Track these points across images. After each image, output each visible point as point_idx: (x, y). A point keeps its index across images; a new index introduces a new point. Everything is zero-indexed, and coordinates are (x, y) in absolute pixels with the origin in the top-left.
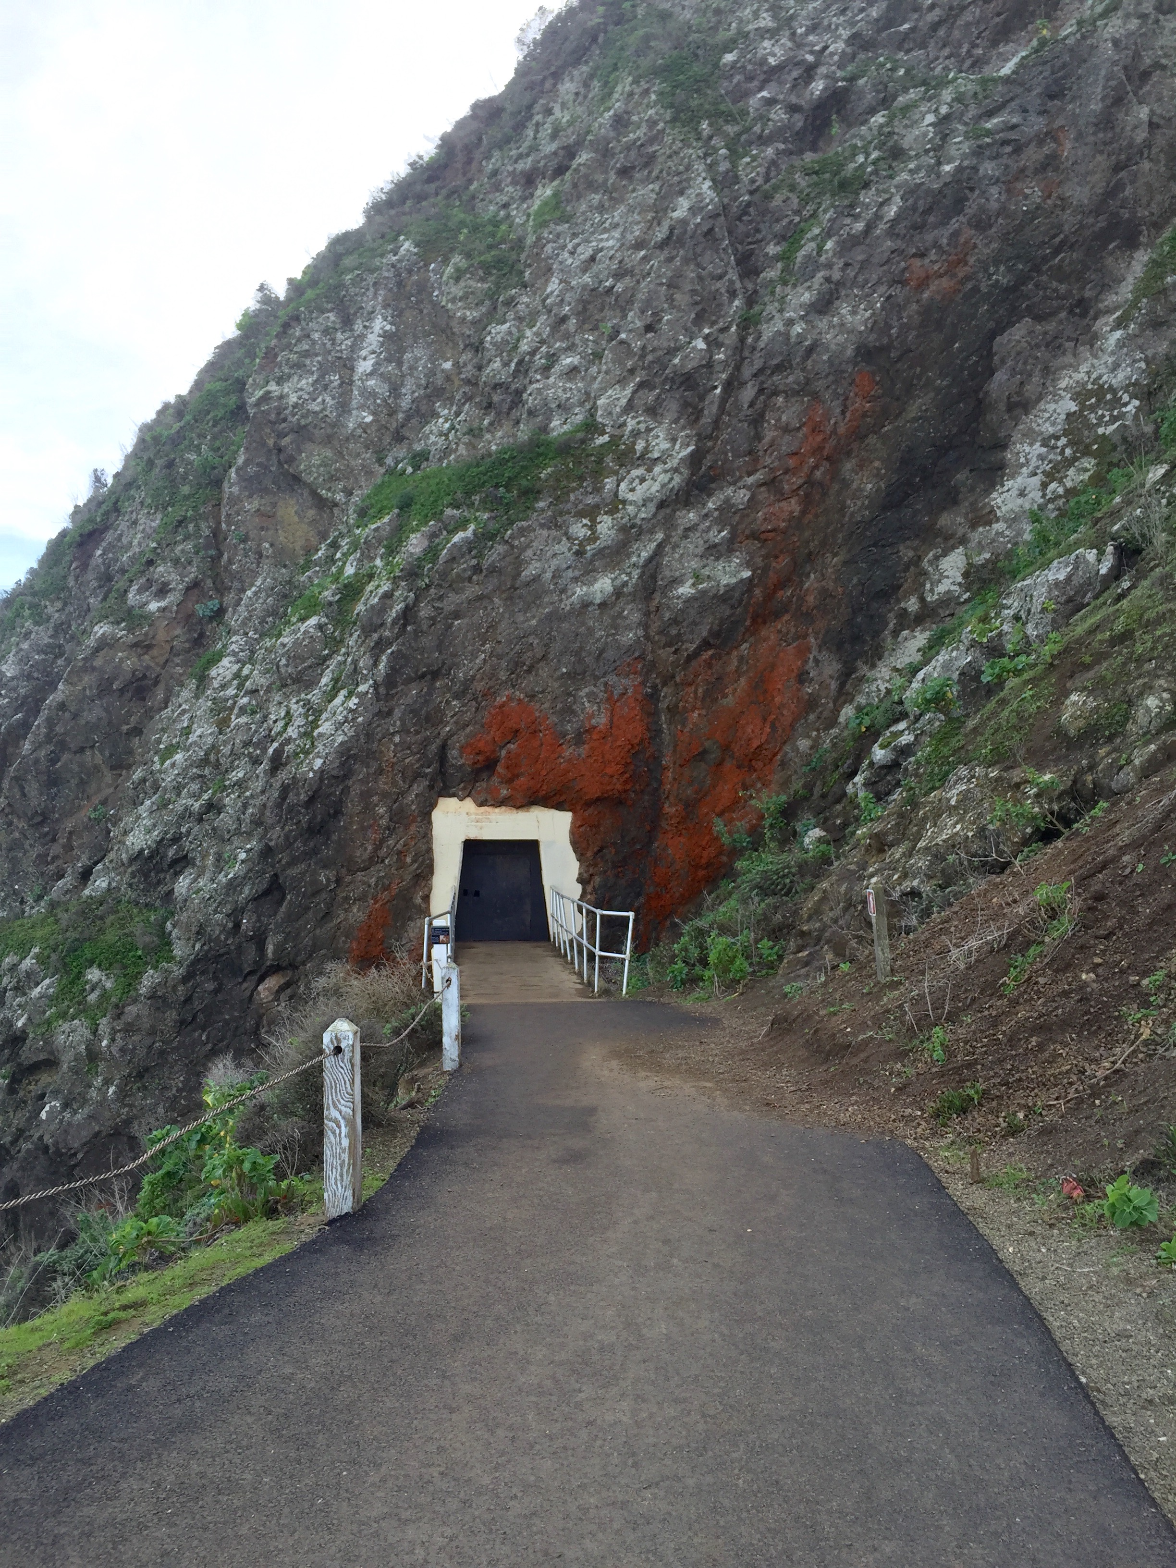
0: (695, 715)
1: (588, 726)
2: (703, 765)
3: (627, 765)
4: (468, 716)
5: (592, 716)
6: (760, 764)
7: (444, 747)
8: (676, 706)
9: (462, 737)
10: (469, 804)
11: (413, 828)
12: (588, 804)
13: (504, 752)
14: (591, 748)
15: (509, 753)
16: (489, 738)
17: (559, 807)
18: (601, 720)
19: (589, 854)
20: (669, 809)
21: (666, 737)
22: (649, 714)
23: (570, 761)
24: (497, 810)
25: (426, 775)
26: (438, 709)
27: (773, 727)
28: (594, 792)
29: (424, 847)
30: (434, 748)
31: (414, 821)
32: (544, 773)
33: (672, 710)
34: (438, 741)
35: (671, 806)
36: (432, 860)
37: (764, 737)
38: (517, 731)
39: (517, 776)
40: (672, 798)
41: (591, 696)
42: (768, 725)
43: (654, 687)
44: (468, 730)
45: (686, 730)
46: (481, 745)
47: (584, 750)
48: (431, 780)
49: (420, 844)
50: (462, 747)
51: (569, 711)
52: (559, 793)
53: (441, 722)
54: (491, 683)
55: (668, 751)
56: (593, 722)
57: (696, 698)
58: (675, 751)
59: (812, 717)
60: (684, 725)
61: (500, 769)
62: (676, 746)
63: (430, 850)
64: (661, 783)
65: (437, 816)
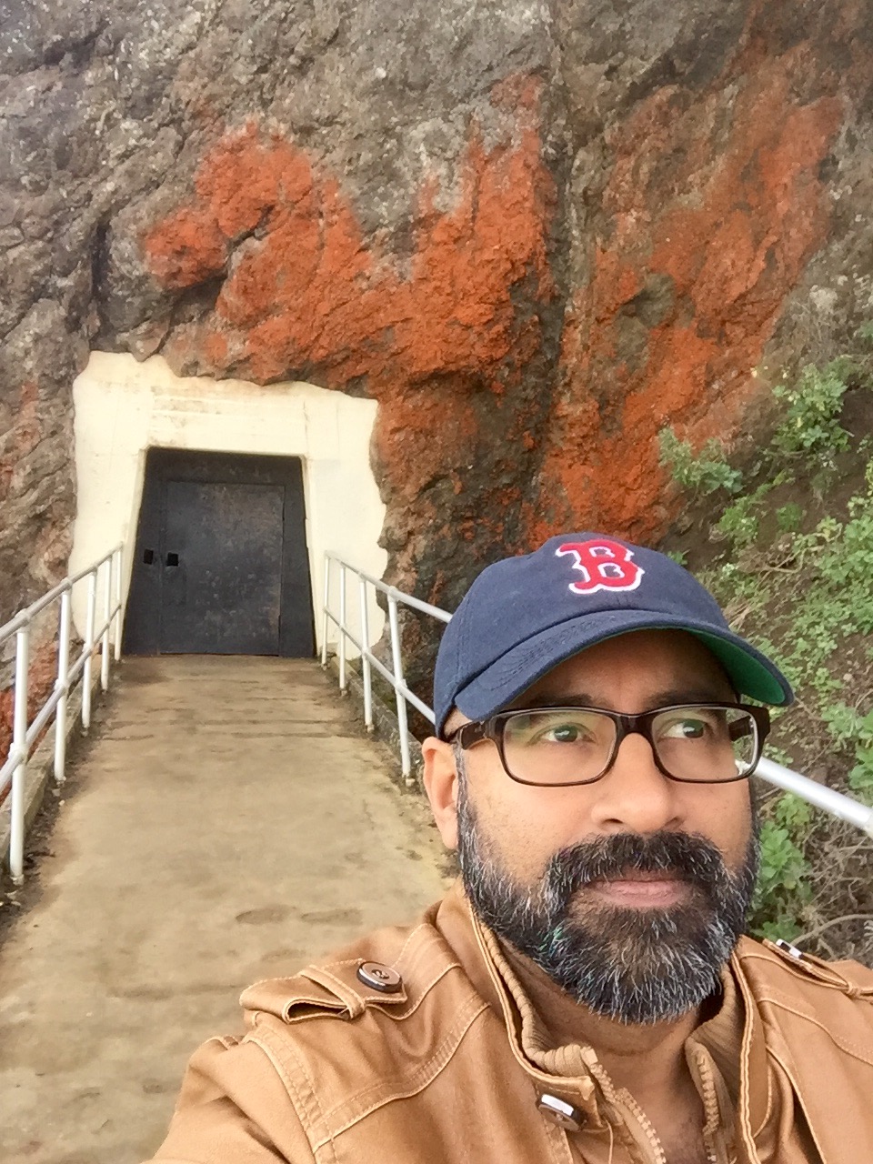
0: (631, 219)
1: (424, 211)
2: (638, 324)
3: (500, 304)
4: (157, 162)
5: (433, 190)
6: (739, 332)
7: (101, 231)
8: (599, 195)
9: (142, 211)
10: (159, 371)
11: (28, 413)
12: (415, 384)
13: (237, 258)
14: (429, 261)
15: (249, 257)
16: (206, 219)
17: (353, 386)
18: (454, 201)
19: (409, 490)
20: (569, 407)
21: (577, 258)
22: (549, 203)
23: (380, 286)
24: (220, 386)
25: (60, 293)
26: (86, 135)
27: (770, 257)
28: (429, 356)
29: (53, 457)
30: (77, 229)
31: (28, 396)
32: (324, 308)
33: (590, 200)
34: (89, 216)
35: (574, 401)
36: (71, 485)
37: (754, 276)
38: (269, 209)
39: (266, 312)
40: (576, 386)
41: (436, 143)
42: (762, 254)
43: (560, 146)
44: (158, 195)
45: (613, 249)
46: (187, 231)
47: (413, 266)
48: (72, 306)
49: (43, 449)
50: (142, 235)
51: (384, 172)
52: (352, 355)
53: (95, 168)
54: (214, 88)
55: (578, 286)
56: (437, 201)
57: (635, 183)
58: (590, 289)
59: (837, 247)
60: (608, 238)
61: (228, 294)
62: (593, 278)
63: (66, 464)
64: (560, 352)
65: (85, 389)
